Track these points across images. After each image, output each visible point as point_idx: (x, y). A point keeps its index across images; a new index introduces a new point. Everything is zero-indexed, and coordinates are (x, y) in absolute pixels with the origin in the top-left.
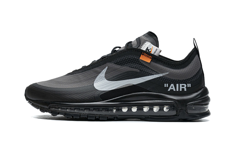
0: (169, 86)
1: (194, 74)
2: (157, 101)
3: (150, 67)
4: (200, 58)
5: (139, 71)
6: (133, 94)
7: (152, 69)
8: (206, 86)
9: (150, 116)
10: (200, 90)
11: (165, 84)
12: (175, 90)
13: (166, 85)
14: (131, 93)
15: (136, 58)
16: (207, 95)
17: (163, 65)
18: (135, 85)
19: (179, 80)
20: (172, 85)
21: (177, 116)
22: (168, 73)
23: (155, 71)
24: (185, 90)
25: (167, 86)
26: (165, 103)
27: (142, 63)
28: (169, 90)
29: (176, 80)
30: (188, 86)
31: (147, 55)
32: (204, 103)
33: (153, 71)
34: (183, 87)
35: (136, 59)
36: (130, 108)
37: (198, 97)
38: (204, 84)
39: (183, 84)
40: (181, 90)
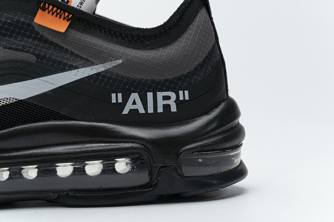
0: (126, 99)
1: (197, 63)
2: (92, 147)
3: (66, 47)
4: (211, 18)
5: (33, 58)
6: (16, 128)
7: (73, 50)
8: (232, 94)
9: (71, 190)
10: (216, 106)
11: (114, 95)
12: (144, 112)
13: (116, 98)
14: (12, 127)
15: (22, 20)
16: (237, 121)
17: (106, 39)
18: (21, 101)
19: (153, 81)
20: (135, 96)
21: (149, 187)
22: (120, 61)
23: (82, 58)
24: (174, 109)
25: (120, 101)
26: (113, 150)
27: (42, 36)
28: (126, 111)
29: (146, 80)
30: (181, 98)
31: (55, 9)
32: (227, 145)
33: (77, 56)
34: (166, 102)
35: (23, 23)
36: (15, 168)
37: (211, 128)
38: (227, 90)
39: (165, 91)
40: (160, 110)
